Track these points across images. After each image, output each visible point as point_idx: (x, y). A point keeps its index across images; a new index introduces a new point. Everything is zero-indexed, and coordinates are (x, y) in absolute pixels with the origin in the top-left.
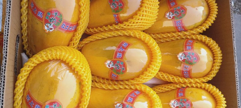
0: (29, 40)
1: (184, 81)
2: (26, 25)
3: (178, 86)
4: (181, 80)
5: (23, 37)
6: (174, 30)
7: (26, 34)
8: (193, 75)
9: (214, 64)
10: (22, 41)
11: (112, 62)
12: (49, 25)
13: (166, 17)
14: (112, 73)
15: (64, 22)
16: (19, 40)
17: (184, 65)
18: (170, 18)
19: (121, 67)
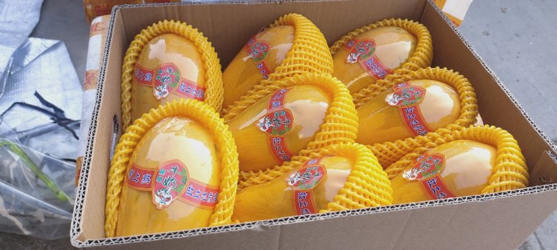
1: (421, 141)
2: (128, 107)
3: (414, 154)
8: (431, 126)
9: (461, 97)
12: (161, 87)
13: (348, 62)
14: (271, 138)
15: (183, 81)
17: (403, 110)
18: (354, 60)
19: (283, 120)
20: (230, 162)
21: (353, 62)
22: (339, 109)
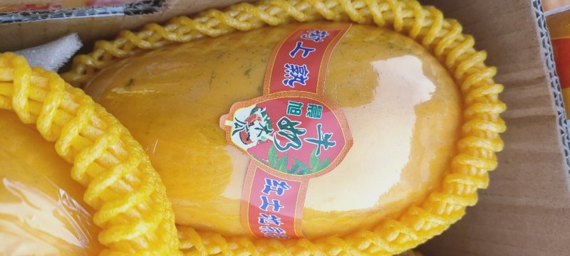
0: (150, 54)
7: (173, 37)
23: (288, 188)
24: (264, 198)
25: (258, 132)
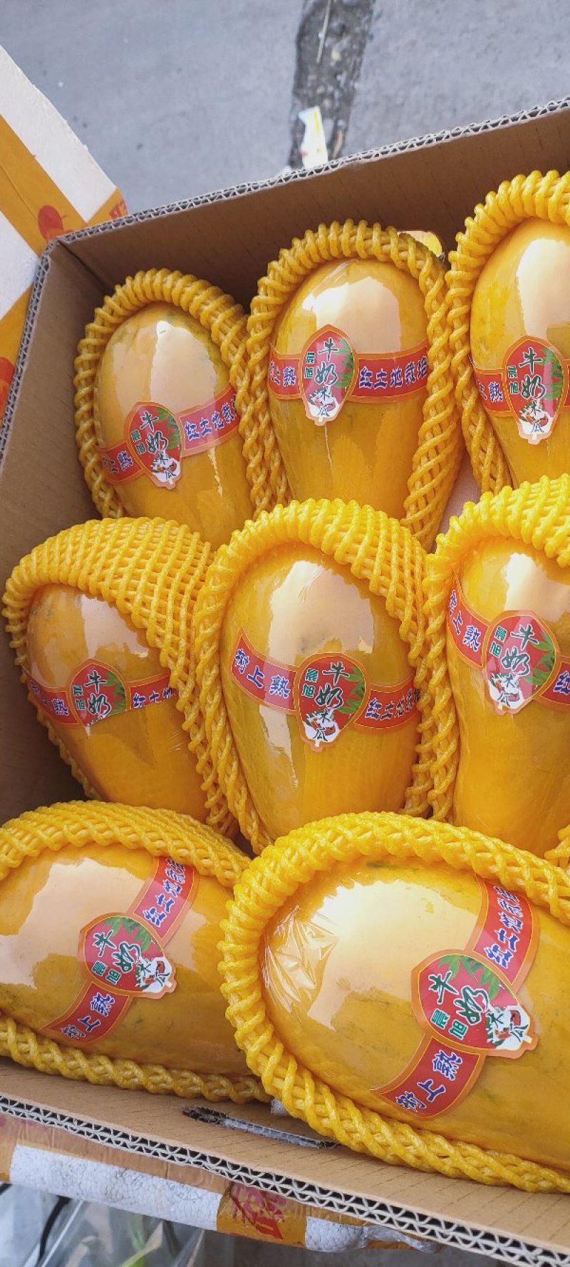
0: (224, 1071)
1: (442, 380)
2: (157, 1074)
3: (468, 404)
4: (436, 394)
5: (207, 1094)
6: (233, 444)
7: (196, 1079)
8: (413, 345)
9: (362, 254)
10: (227, 1100)
11: (310, 720)
12: (142, 973)
13: (171, 483)
14: (362, 721)
15: (139, 912)
16: (217, 1114)
17: (358, 392)
18: (173, 467)
19: (329, 679)
20: (429, 839)
21: (177, 472)
22: (346, 537)
23: (145, 912)
24: (168, 910)
25: (149, 968)
